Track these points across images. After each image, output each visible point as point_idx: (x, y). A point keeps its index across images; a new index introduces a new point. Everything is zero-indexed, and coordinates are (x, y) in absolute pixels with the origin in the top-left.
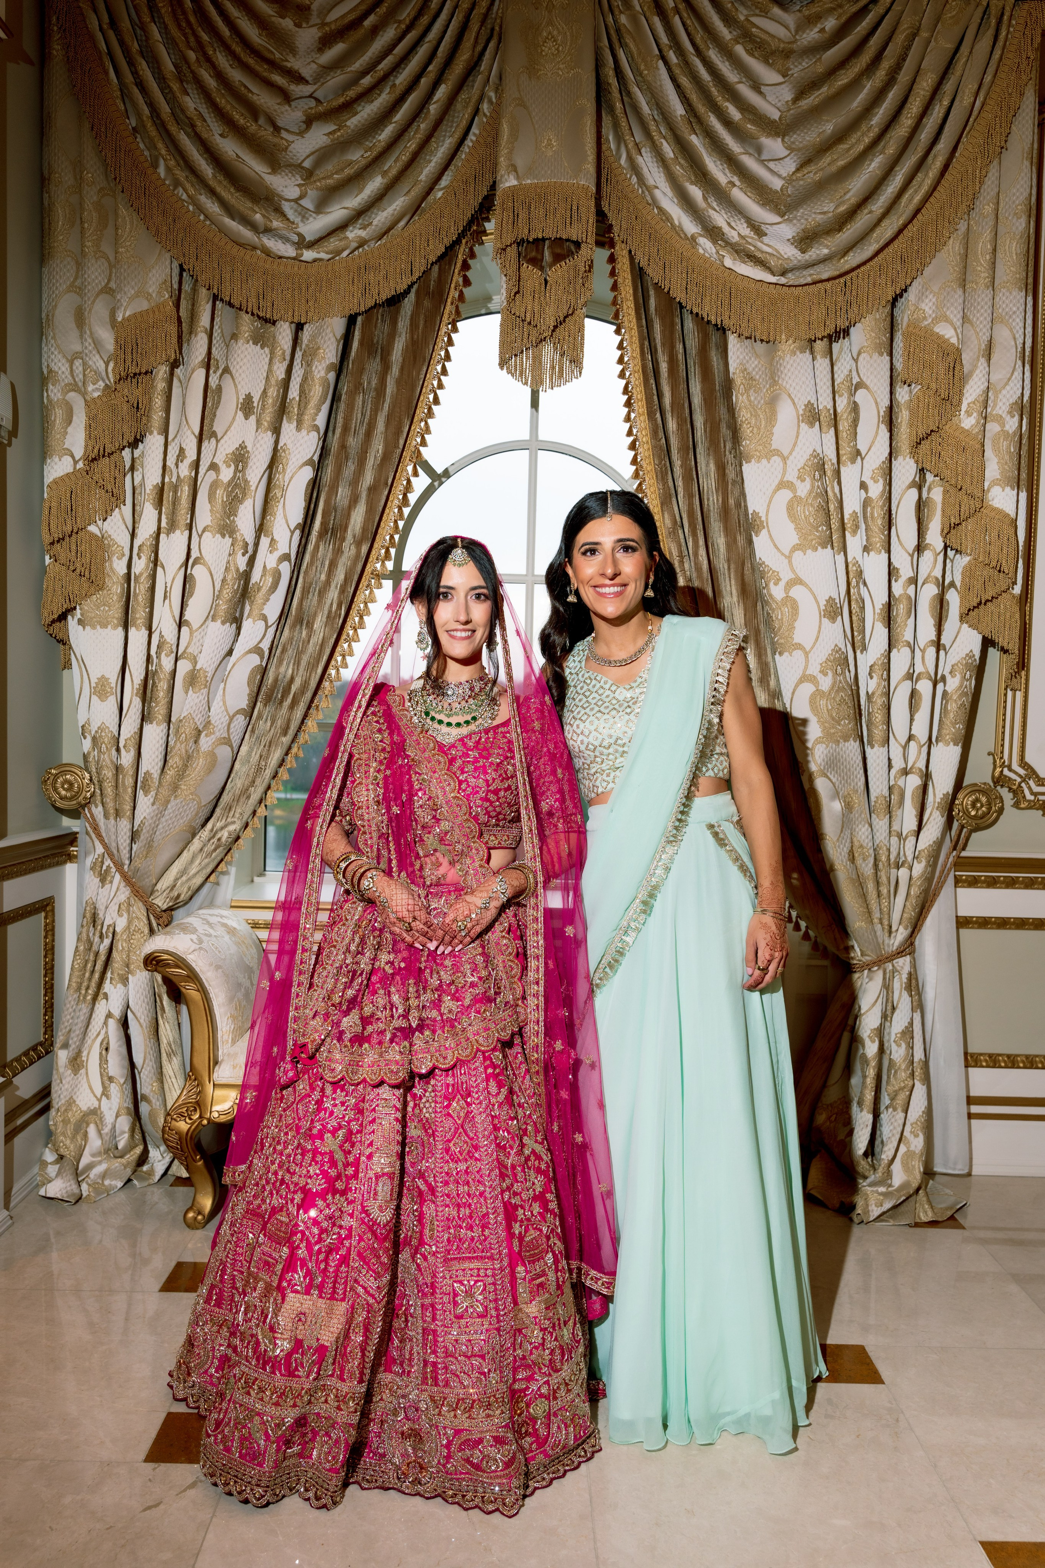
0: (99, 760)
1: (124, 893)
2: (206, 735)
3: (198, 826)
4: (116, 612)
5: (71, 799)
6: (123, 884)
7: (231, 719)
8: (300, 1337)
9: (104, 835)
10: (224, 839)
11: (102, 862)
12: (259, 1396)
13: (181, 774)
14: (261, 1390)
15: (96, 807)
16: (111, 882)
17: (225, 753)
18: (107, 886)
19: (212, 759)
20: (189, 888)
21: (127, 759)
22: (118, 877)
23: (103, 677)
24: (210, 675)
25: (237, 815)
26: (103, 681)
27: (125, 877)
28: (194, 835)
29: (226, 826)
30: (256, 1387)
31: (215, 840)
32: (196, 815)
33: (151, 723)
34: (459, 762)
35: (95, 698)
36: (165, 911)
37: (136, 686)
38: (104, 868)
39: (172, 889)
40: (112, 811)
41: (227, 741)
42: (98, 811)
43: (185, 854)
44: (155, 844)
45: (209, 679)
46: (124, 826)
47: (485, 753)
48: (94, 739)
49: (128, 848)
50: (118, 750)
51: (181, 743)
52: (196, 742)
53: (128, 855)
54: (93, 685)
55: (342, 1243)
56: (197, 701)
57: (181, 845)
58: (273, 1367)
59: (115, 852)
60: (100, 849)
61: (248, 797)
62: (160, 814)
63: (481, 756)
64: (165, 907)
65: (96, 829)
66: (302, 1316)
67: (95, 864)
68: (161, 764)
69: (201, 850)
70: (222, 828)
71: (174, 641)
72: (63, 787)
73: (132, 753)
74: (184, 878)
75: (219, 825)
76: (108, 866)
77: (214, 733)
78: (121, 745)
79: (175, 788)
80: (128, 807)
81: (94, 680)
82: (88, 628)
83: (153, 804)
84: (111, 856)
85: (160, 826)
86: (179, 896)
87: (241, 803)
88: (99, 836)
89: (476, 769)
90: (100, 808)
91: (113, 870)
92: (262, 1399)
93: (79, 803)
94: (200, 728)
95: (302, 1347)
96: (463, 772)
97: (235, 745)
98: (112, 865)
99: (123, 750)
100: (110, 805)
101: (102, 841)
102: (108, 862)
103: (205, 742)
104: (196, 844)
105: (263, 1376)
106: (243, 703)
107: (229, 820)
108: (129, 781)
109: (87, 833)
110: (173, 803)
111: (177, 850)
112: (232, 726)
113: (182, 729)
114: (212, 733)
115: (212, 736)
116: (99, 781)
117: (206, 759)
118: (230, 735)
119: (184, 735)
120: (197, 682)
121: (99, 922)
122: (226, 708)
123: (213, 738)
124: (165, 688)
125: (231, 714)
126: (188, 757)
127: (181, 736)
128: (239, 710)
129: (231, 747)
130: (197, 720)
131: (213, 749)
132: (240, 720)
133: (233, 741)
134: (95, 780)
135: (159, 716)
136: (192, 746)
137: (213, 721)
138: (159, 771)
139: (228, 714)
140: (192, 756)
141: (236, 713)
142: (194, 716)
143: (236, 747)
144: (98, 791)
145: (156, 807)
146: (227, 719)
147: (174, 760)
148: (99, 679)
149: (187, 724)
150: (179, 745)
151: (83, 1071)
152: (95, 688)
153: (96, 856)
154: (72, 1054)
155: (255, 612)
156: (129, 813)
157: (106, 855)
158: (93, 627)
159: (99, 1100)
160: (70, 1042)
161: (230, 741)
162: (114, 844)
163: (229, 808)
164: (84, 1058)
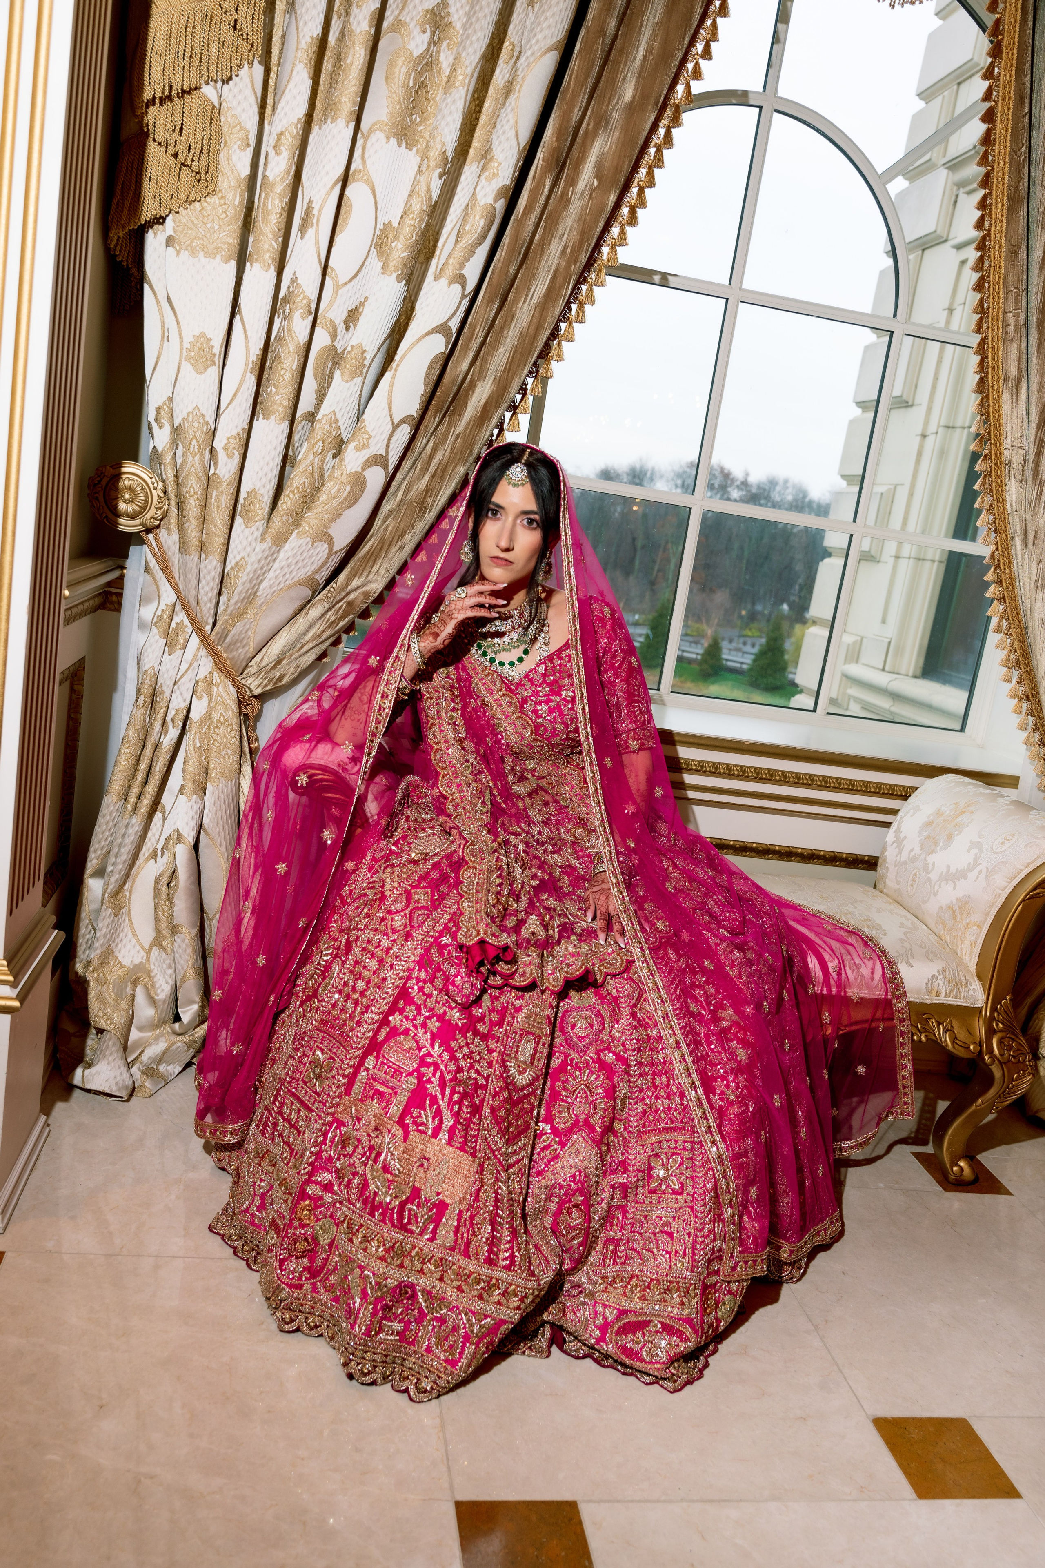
0: (182, 463)
1: (206, 665)
2: (357, 449)
3: (323, 580)
4: (229, 234)
5: (136, 517)
6: (203, 652)
7: (395, 427)
8: (417, 1185)
9: (176, 577)
11: (171, 618)
12: (363, 1245)
13: (308, 500)
14: (366, 1239)
15: (169, 534)
16: (184, 647)
17: (376, 478)
18: (178, 652)
19: (358, 482)
20: (296, 668)
21: (226, 467)
22: (195, 640)
23: (203, 335)
24: (370, 355)
25: (383, 571)
26: (204, 341)
27: (205, 640)
28: (314, 594)
29: (362, 586)
30: (360, 1235)
31: (344, 603)
32: (324, 564)
33: (266, 419)
35: (187, 366)
36: (258, 697)
37: (251, 357)
38: (174, 625)
39: (273, 668)
40: (195, 543)
41: (379, 460)
42: (170, 540)
43: (299, 619)
44: (259, 601)
45: (367, 363)
46: (212, 568)
48: (177, 432)
49: (213, 600)
50: (213, 451)
51: (316, 454)
52: (334, 456)
53: (212, 610)
54: (186, 345)
55: (477, 1092)
58: (383, 1214)
59: (193, 603)
60: (169, 597)
61: (402, 548)
62: (270, 558)
64: (257, 692)
65: (165, 567)
66: (425, 1162)
67: (159, 618)
68: (274, 482)
69: (324, 614)
70: (358, 588)
72: (123, 497)
73: (237, 459)
74: (293, 653)
75: (356, 582)
76: (181, 624)
78: (218, 445)
79: (297, 519)
80: (220, 540)
81: (188, 339)
82: (181, 252)
83: (262, 540)
84: (185, 609)
85: (271, 575)
86: (279, 678)
87: (389, 556)
88: (170, 579)
90: (175, 537)
91: (189, 629)
92: (365, 1250)
93: (144, 525)
94: (345, 437)
95: (419, 1198)
97: (391, 468)
98: (187, 622)
99: (221, 454)
100: (193, 535)
101: (174, 586)
102: (181, 617)
103: (353, 459)
104: (319, 606)
105: (372, 1223)
106: (414, 405)
107: (369, 576)
108: (225, 503)
109: (148, 569)
110: (292, 543)
111: (290, 612)
112: (394, 439)
113: (319, 434)
114: (366, 446)
115: (365, 451)
116: (177, 496)
117: (354, 485)
118: (387, 452)
119: (320, 443)
120: (350, 363)
121: (161, 704)
122: (390, 411)
123: (366, 454)
124: (294, 367)
125: (396, 422)
126: (322, 477)
127: (316, 443)
128: (406, 417)
129: (385, 467)
130: (340, 424)
131: (363, 470)
132: (405, 432)
133: (390, 462)
134: (172, 495)
135: (281, 409)
136: (329, 461)
137: (369, 429)
138: (272, 493)
139: (393, 423)
140: (331, 477)
141: (402, 422)
142: (339, 416)
143: (391, 472)
144: (174, 511)
145: (265, 545)
146: (389, 427)
147: (297, 479)
148: (197, 338)
149: (327, 427)
150: (312, 457)
151: (125, 910)
152: (189, 350)
153: (163, 607)
154: (112, 887)
155: (453, 270)
156: (220, 549)
157: (178, 607)
158: (193, 253)
159: (148, 952)
160: (109, 869)
161: (387, 460)
162: (192, 593)
163: (373, 557)
164: (127, 893)
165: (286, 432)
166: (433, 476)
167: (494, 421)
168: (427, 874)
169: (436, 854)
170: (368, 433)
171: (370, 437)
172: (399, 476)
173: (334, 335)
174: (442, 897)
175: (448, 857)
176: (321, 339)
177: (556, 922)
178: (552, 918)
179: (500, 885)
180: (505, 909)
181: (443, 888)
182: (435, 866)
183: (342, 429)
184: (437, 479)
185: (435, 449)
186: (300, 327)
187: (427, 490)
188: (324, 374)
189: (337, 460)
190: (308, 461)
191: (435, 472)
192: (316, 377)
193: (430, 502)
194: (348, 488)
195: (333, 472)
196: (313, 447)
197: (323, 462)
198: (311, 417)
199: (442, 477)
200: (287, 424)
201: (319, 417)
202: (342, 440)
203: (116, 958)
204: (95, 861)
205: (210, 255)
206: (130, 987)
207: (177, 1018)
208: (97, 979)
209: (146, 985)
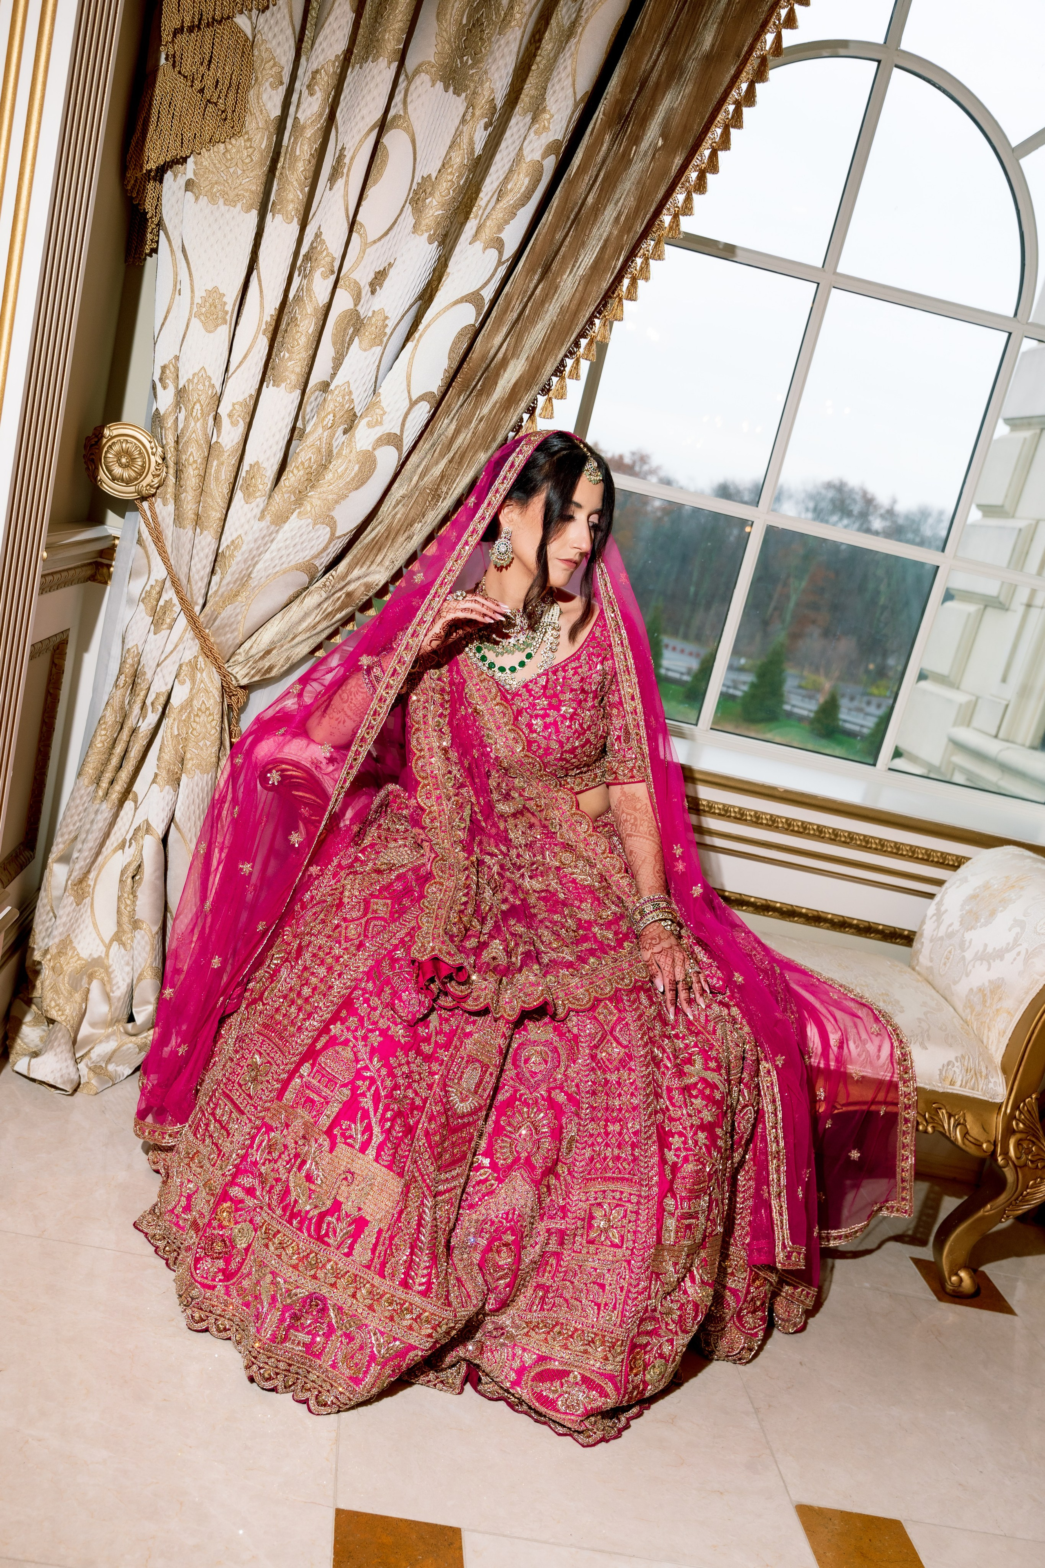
0: (183, 429)
1: (192, 649)
2: (370, 425)
3: (323, 568)
4: (252, 181)
5: (128, 482)
6: (189, 634)
7: (413, 404)
9: (169, 551)
10: (357, 594)
11: (160, 595)
13: (313, 478)
15: (165, 504)
16: (171, 627)
17: (388, 459)
18: (164, 632)
19: (368, 463)
20: (288, 658)
21: (229, 436)
22: (182, 621)
23: (216, 290)
24: (391, 324)
25: (386, 560)
26: (213, 294)
27: (193, 621)
28: (313, 579)
31: (343, 592)
32: (324, 548)
33: (277, 384)
35: (196, 323)
36: (244, 687)
38: (162, 603)
39: (264, 656)
40: (190, 515)
41: (394, 440)
42: (165, 511)
43: (295, 606)
44: (253, 583)
45: (389, 331)
46: (206, 542)
48: (180, 394)
49: (205, 579)
50: (216, 417)
51: (325, 428)
52: (345, 432)
53: (203, 590)
54: (198, 300)
59: (183, 580)
60: (159, 572)
61: (411, 538)
62: (268, 539)
64: (244, 682)
65: (158, 538)
67: (147, 593)
69: (320, 605)
70: (361, 576)
71: (338, 254)
72: (118, 460)
73: (241, 428)
74: (285, 643)
75: (358, 570)
76: (169, 602)
77: (381, 423)
78: (223, 410)
79: (300, 497)
80: (216, 515)
81: (199, 290)
82: (200, 199)
83: (262, 517)
84: (175, 583)
85: (267, 556)
86: (272, 665)
87: (397, 544)
90: (171, 507)
91: (178, 608)
93: (139, 492)
94: (358, 411)
97: (406, 449)
98: (176, 600)
99: (225, 422)
100: (189, 507)
101: (166, 561)
102: (170, 594)
103: (365, 436)
104: (313, 596)
108: (226, 474)
109: (140, 541)
110: (294, 522)
111: (286, 598)
112: (410, 417)
113: (330, 406)
114: (379, 423)
115: (377, 428)
116: (177, 462)
117: (362, 465)
118: (402, 431)
119: (331, 417)
120: (369, 332)
121: (142, 685)
122: (409, 385)
123: (379, 431)
124: (310, 331)
125: (414, 398)
126: (330, 454)
127: (326, 416)
128: (426, 394)
129: (399, 448)
130: (354, 397)
131: (374, 449)
132: (423, 411)
133: (405, 441)
134: (171, 460)
135: (293, 377)
136: (340, 438)
137: (384, 404)
138: (276, 467)
139: (410, 399)
140: (339, 454)
141: (422, 398)
142: (353, 388)
143: (404, 455)
144: (172, 479)
145: (264, 524)
146: (407, 404)
148: (210, 293)
149: (340, 399)
150: (320, 430)
151: (87, 901)
152: (200, 306)
153: (152, 582)
154: (76, 874)
155: (486, 234)
156: (215, 525)
157: (168, 583)
158: (213, 200)
159: (108, 947)
160: (75, 855)
161: (401, 440)
162: (185, 569)
163: (377, 546)
164: (91, 883)
165: (297, 402)
166: (450, 462)
167: (523, 405)
168: (391, 885)
169: (403, 866)
170: (382, 409)
171: (385, 413)
172: (414, 459)
173: (357, 299)
174: (403, 911)
175: (416, 870)
176: (343, 302)
177: (521, 949)
178: (517, 945)
179: (465, 904)
180: (467, 930)
181: (406, 902)
182: (399, 878)
183: (356, 402)
184: (453, 465)
185: (457, 432)
186: (321, 287)
187: (443, 476)
188: (343, 341)
189: (347, 436)
190: (316, 435)
191: (453, 458)
192: (334, 344)
193: (445, 489)
194: (357, 468)
195: (342, 448)
196: (323, 419)
197: (332, 436)
198: (325, 387)
199: (460, 463)
200: (298, 392)
201: (332, 387)
202: (355, 415)
203: (74, 949)
204: (61, 846)
205: (230, 202)
206: (85, 980)
207: (131, 1019)
208: (53, 968)
209: (102, 980)
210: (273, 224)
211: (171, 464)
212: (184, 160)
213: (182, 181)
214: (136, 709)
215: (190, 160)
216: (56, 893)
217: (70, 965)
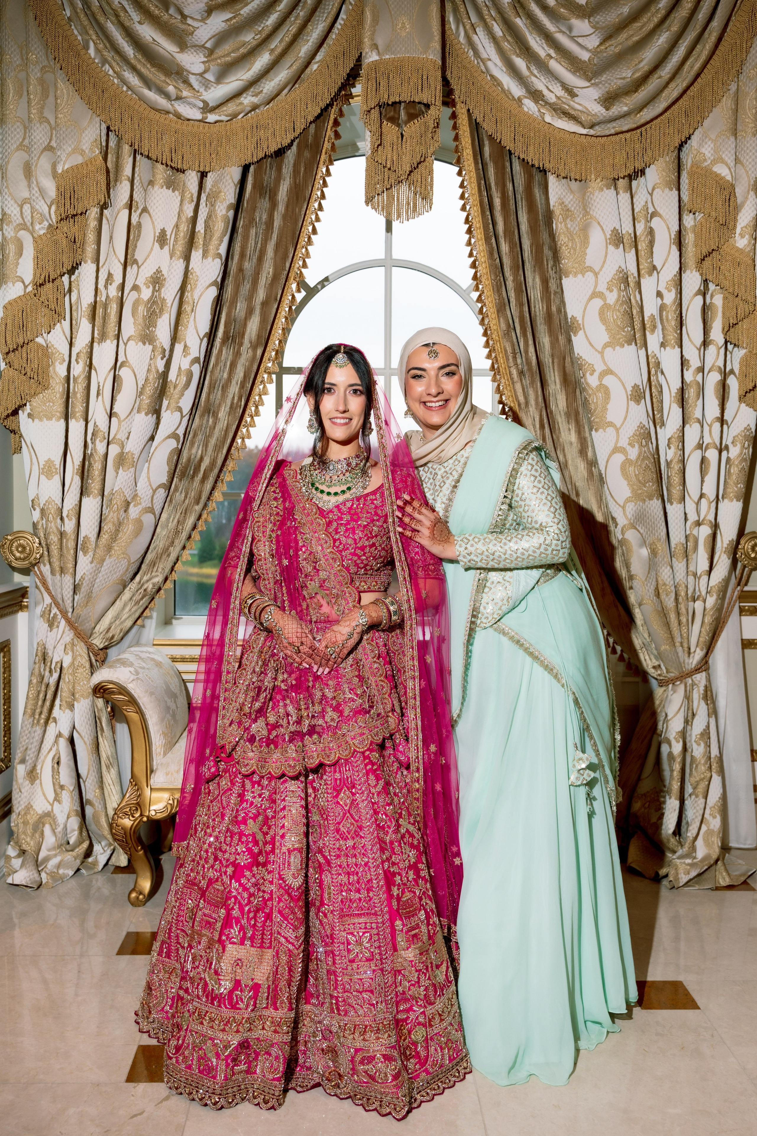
0: (46, 528)
1: (69, 635)
2: (135, 506)
3: (128, 580)
4: (58, 407)
5: (24, 559)
6: (68, 628)
7: (154, 491)
9: (51, 588)
10: (149, 589)
11: (50, 611)
13: (114, 538)
15: (45, 565)
16: (58, 627)
17: (149, 520)
18: (55, 630)
19: (139, 524)
20: (121, 630)
21: (69, 526)
22: (63, 622)
23: (49, 460)
24: (136, 456)
25: (160, 570)
26: (49, 463)
27: (69, 622)
28: (125, 587)
29: (150, 579)
31: (142, 590)
32: (127, 570)
33: (88, 496)
34: (335, 524)
35: (43, 478)
36: (101, 649)
37: (76, 467)
38: (52, 615)
39: (107, 632)
40: (58, 569)
41: (151, 510)
42: (46, 569)
43: (118, 602)
44: (94, 595)
45: (135, 460)
46: (68, 580)
47: (355, 517)
48: (43, 511)
49: (71, 599)
50: (62, 519)
51: (114, 512)
52: (125, 511)
53: (71, 605)
54: (41, 466)
56: (126, 478)
57: (114, 595)
59: (61, 602)
60: (48, 600)
61: (169, 555)
62: (97, 571)
63: (352, 519)
64: (102, 646)
65: (44, 583)
67: (44, 612)
68: (97, 530)
69: (131, 599)
70: (148, 581)
71: (106, 430)
72: (17, 550)
73: (74, 521)
74: (117, 622)
75: (145, 578)
76: (55, 614)
77: (140, 504)
78: (65, 515)
79: (109, 548)
80: (70, 565)
81: (42, 463)
82: (36, 420)
83: (92, 562)
84: (57, 605)
85: (98, 580)
86: (113, 637)
87: (163, 560)
88: (47, 589)
89: (347, 530)
90: (48, 566)
91: (60, 616)
93: (31, 563)
94: (129, 499)
96: (337, 533)
97: (157, 513)
98: (58, 613)
99: (66, 520)
100: (56, 564)
101: (50, 593)
102: (55, 610)
103: (134, 512)
104: (127, 595)
106: (164, 479)
107: (153, 574)
108: (71, 544)
109: (37, 587)
110: (108, 561)
111: (112, 599)
112: (155, 497)
113: (115, 501)
115: (138, 506)
116: (47, 545)
117: (137, 526)
118: (153, 505)
119: (117, 505)
120: (127, 463)
121: (48, 660)
122: (150, 482)
123: (141, 507)
124: (100, 466)
125: (154, 488)
126: (120, 523)
127: (113, 506)
128: (160, 485)
129: (153, 513)
130: (126, 493)
131: (141, 516)
132: (162, 492)
133: (156, 510)
134: (44, 544)
136: (123, 515)
137: (139, 495)
139: (152, 489)
140: (124, 523)
141: (158, 487)
142: (124, 490)
143: (157, 516)
144: (46, 553)
145: (93, 565)
146: (150, 492)
147: (107, 527)
148: (46, 462)
149: (117, 496)
151: (38, 782)
152: (43, 469)
153: (45, 606)
154: (29, 768)
155: (173, 405)
156: (71, 570)
157: (53, 605)
158: (41, 420)
159: (52, 805)
160: (27, 758)
161: (153, 509)
162: (60, 596)
163: (153, 564)
164: (39, 771)
165: (100, 502)
166: (181, 514)
170: (140, 497)
171: (142, 499)
172: (163, 516)
173: (122, 447)
176: (113, 450)
183: (127, 496)
186: (101, 447)
189: (126, 513)
190: (112, 516)
191: (182, 512)
194: (134, 527)
195: (125, 520)
197: (119, 515)
200: (100, 499)
201: (114, 492)
202: (128, 503)
203: (34, 810)
204: (20, 755)
205: (50, 418)
206: (41, 825)
207: (68, 843)
208: (23, 822)
209: (50, 824)
210: (72, 423)
211: (44, 545)
212: (25, 405)
213: (26, 413)
214: (47, 674)
215: (28, 404)
216: (20, 781)
217: (32, 819)
